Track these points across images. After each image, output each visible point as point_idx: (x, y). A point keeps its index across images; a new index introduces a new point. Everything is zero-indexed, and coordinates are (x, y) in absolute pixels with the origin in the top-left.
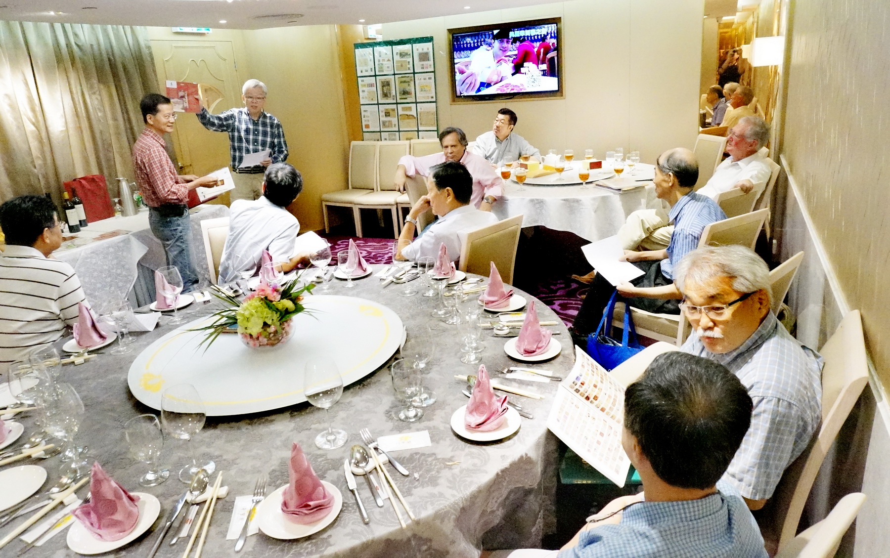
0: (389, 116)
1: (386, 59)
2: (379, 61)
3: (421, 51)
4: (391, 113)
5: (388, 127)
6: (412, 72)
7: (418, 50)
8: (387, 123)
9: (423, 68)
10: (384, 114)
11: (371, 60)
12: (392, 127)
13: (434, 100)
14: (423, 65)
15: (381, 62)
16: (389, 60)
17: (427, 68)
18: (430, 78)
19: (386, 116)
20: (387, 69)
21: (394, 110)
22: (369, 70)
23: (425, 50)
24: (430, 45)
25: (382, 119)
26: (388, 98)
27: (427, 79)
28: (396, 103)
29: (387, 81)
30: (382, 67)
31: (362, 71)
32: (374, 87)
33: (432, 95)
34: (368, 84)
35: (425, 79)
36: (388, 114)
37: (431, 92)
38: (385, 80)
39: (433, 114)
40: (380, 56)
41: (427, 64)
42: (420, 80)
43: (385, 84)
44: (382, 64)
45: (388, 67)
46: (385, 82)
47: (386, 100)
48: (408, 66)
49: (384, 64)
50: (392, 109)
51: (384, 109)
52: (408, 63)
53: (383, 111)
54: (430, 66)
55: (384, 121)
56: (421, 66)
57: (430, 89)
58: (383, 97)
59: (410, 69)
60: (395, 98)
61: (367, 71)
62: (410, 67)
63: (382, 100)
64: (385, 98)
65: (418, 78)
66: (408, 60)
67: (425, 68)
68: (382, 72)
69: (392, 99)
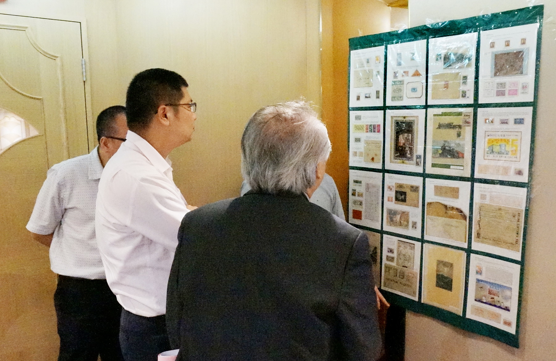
0: (404, 200)
1: (412, 72)
2: (395, 75)
3: (500, 48)
4: (409, 195)
5: (401, 224)
6: (471, 101)
7: (492, 45)
8: (398, 218)
9: (501, 93)
10: (393, 194)
11: (378, 75)
12: (407, 226)
13: (524, 179)
14: (502, 85)
15: (400, 77)
16: (417, 74)
17: (515, 93)
18: (519, 121)
19: (397, 199)
20: (410, 93)
21: (415, 189)
22: (374, 95)
23: (514, 47)
25: (387, 205)
26: (406, 160)
27: (512, 122)
28: (423, 174)
29: (409, 121)
30: (400, 90)
31: (358, 98)
32: (379, 131)
33: (519, 166)
34: (368, 125)
35: (507, 123)
36: (401, 196)
37: (516, 157)
38: (404, 119)
39: (516, 218)
40: (399, 64)
41: (515, 84)
42: (492, 123)
43: (403, 129)
44: (402, 83)
45: (414, 89)
46: (404, 122)
47: (402, 165)
48: (462, 88)
49: (405, 83)
50: (412, 187)
51: (394, 185)
52: (463, 79)
53: (392, 187)
54: (524, 87)
55: (392, 210)
56: (498, 88)
57: (514, 148)
58: (397, 156)
59: (467, 96)
60: (420, 162)
61: (370, 97)
62: (468, 90)
63: (393, 162)
64: (400, 158)
65: (487, 119)
66: (463, 73)
67: (509, 94)
68: (398, 100)
69: (415, 165)
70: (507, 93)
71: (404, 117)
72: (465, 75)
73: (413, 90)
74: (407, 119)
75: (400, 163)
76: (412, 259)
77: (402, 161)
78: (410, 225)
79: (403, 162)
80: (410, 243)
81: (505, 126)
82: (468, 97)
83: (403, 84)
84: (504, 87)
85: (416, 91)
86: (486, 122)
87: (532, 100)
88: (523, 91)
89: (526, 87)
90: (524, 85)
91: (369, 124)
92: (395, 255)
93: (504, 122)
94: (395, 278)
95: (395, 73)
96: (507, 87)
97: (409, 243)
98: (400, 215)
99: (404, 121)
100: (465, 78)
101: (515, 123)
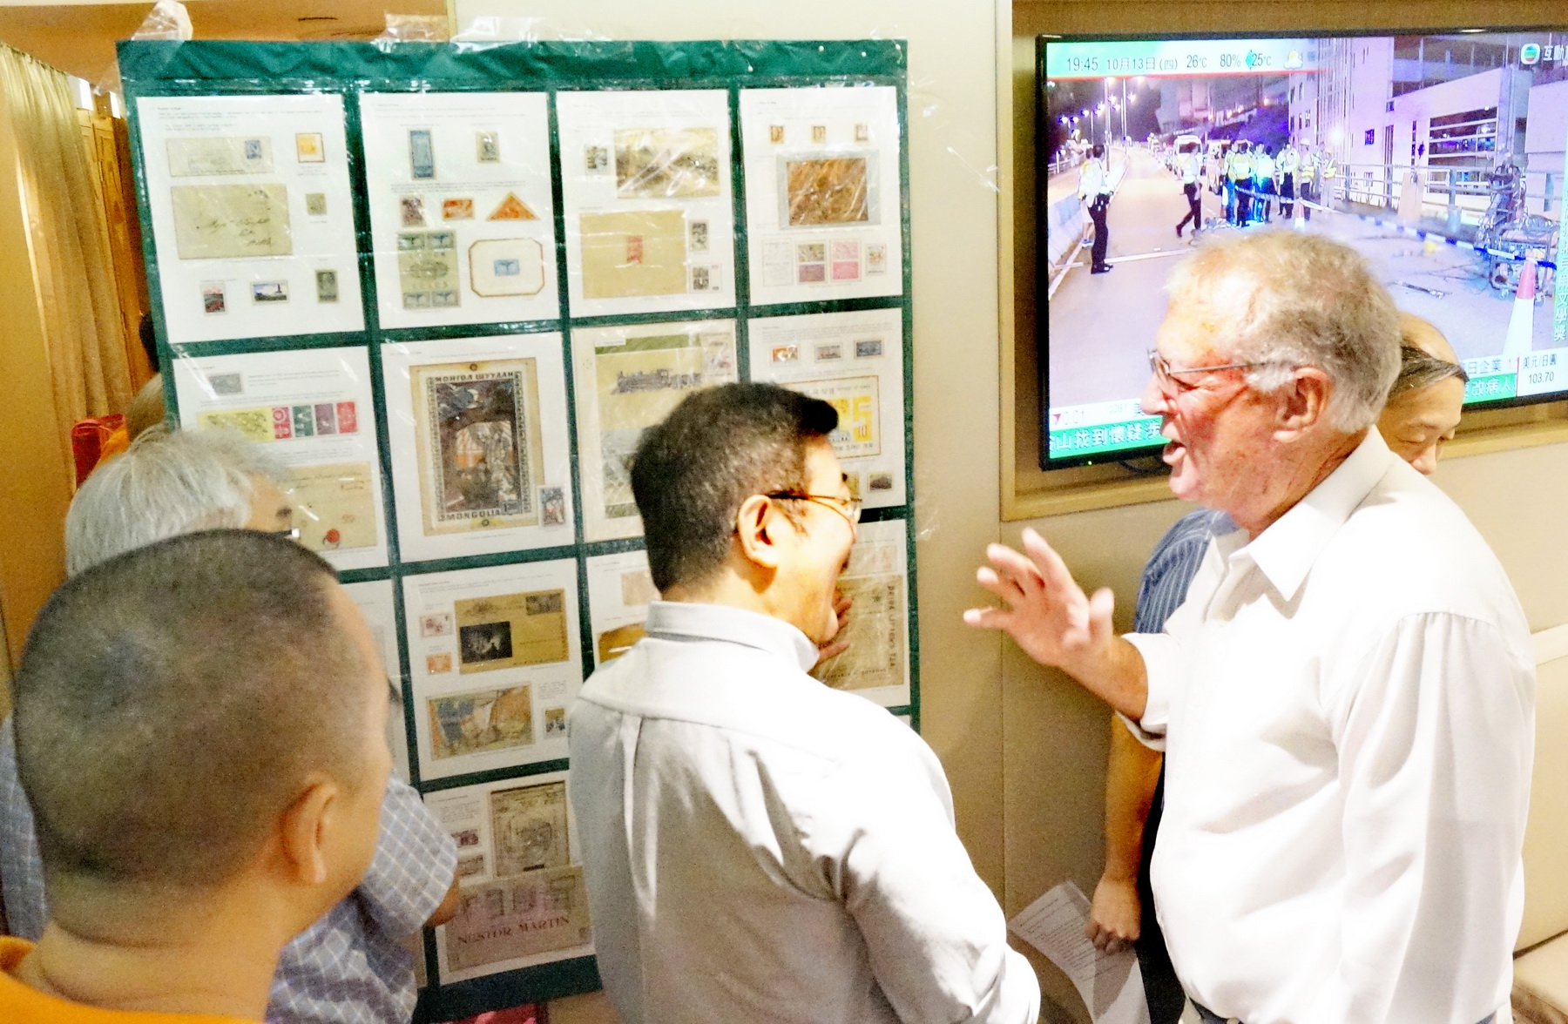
0: (505, 651)
1: (485, 204)
2: (411, 211)
3: (800, 146)
4: (523, 628)
5: (497, 735)
7: (777, 135)
8: (482, 717)
9: (813, 274)
10: (450, 644)
11: (317, 205)
12: (526, 733)
14: (816, 250)
15: (433, 221)
16: (512, 210)
17: (852, 272)
18: (867, 350)
19: (469, 656)
20: (487, 279)
21: (546, 604)
22: (304, 289)
23: (837, 146)
24: (877, 99)
25: (426, 687)
26: (498, 513)
27: (848, 351)
28: (577, 545)
29: (495, 378)
30: (439, 269)
31: (215, 303)
32: (350, 428)
33: (879, 468)
34: (286, 409)
35: (835, 355)
36: (489, 639)
37: (871, 445)
38: (474, 374)
39: (885, 601)
40: (425, 171)
41: (849, 248)
42: (794, 360)
43: (473, 406)
44: (446, 241)
45: (507, 264)
46: (470, 384)
47: (485, 532)
48: (693, 260)
49: (462, 242)
50: (532, 598)
51: (450, 609)
52: (694, 233)
53: (441, 620)
54: (876, 257)
55: (454, 699)
56: (804, 260)
57: (862, 422)
58: (452, 508)
59: (712, 283)
60: (562, 512)
61: (284, 298)
62: (713, 267)
63: (440, 531)
64: (470, 512)
65: (779, 350)
66: (691, 212)
67: (836, 277)
68: (436, 305)
69: (540, 521)
70: (828, 271)
71: (473, 366)
72: (699, 218)
73: (503, 268)
74: (482, 371)
75: (472, 528)
76: (561, 835)
77: (479, 520)
78: (539, 723)
79: (486, 524)
80: (543, 785)
81: (832, 365)
82: (716, 288)
83: (452, 245)
84: (819, 256)
85: (517, 272)
86: (775, 357)
87: (899, 292)
88: (870, 267)
89: (879, 256)
90: (875, 251)
91: (290, 403)
92: (485, 847)
93: (829, 354)
94: (496, 922)
95: (405, 203)
96: (827, 255)
97: (539, 785)
98: (489, 707)
99: (474, 379)
100: (700, 228)
101: (858, 355)
